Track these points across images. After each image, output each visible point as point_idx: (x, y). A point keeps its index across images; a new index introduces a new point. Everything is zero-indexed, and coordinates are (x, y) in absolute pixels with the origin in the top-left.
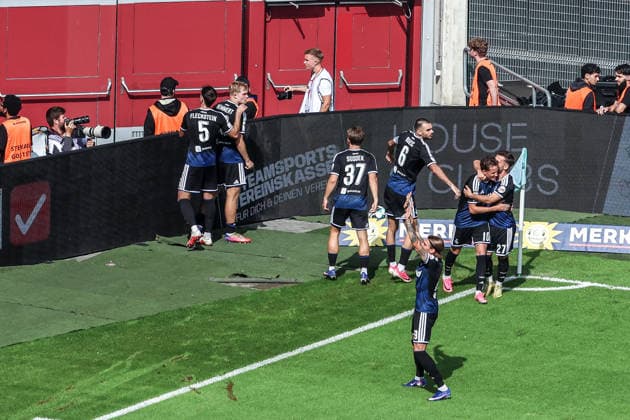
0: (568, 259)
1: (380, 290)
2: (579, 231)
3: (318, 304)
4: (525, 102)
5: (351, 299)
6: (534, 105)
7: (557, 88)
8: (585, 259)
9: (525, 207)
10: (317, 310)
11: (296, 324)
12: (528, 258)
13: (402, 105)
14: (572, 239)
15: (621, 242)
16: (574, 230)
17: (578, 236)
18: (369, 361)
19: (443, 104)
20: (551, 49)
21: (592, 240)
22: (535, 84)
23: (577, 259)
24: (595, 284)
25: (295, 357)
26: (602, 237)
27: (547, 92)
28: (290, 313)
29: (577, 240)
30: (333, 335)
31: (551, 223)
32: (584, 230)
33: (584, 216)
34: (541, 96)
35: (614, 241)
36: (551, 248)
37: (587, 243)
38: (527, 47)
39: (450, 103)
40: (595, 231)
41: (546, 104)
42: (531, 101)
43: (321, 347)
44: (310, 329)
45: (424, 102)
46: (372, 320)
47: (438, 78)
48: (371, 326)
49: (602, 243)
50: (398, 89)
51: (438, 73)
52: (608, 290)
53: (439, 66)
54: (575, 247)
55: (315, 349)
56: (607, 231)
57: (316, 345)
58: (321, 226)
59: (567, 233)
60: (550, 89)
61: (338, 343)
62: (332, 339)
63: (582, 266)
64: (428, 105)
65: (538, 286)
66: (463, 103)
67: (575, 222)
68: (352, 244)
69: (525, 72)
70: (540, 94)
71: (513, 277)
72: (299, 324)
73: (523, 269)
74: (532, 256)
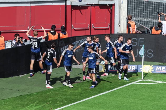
0: (156, 75)
1: (104, 84)
2: (159, 67)
4: (143, 32)
6: (146, 33)
8: (160, 75)
9: (144, 61)
10: (86, 90)
11: (80, 94)
13: (109, 33)
14: (157, 70)
16: (157, 67)
17: (159, 69)
18: (101, 103)
19: (121, 33)
20: (151, 18)
21: (162, 70)
22: (146, 27)
23: (158, 75)
24: (163, 82)
25: (80, 103)
26: (165, 69)
27: (150, 29)
28: (79, 91)
29: (158, 70)
30: (91, 96)
31: (151, 65)
32: (160, 67)
33: (160, 63)
34: (148, 31)
36: (151, 72)
37: (161, 71)
38: (144, 17)
39: (123, 33)
40: (163, 67)
41: (149, 33)
42: (145, 32)
43: (88, 100)
44: (85, 95)
45: (116, 32)
46: (102, 93)
47: (119, 26)
49: (165, 71)
50: (108, 29)
51: (119, 24)
53: (120, 23)
54: (157, 72)
57: (86, 99)
59: (156, 68)
61: (92, 99)
63: (160, 77)
65: (147, 83)
67: (157, 65)
69: (143, 24)
70: (148, 30)
71: (141, 80)
72: (82, 94)
73: (143, 78)
74: (146, 74)
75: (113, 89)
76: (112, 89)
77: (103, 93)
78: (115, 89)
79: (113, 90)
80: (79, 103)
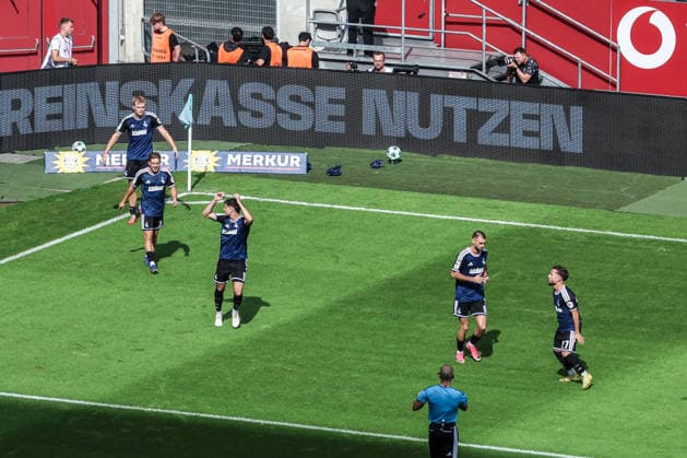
0: (227, 178)
1: (83, 206)
2: (234, 156)
3: (35, 218)
4: (190, 58)
5: (61, 214)
6: (197, 60)
7: (213, 47)
8: (239, 178)
9: (193, 139)
10: (34, 222)
11: (18, 234)
12: (196, 179)
13: (95, 62)
14: (229, 163)
15: (267, 164)
16: (230, 156)
17: (234, 161)
18: (75, 260)
19: (127, 61)
20: (208, 17)
21: (244, 163)
22: (197, 45)
23: (233, 178)
24: (248, 198)
25: (18, 260)
26: (252, 162)
27: (207, 50)
28: (13, 226)
29: (235, 164)
30: (48, 241)
31: (212, 151)
32: (238, 157)
33: (238, 145)
34: (202, 55)
35: (261, 164)
36: (213, 170)
37: (241, 165)
38: (190, 16)
39: (132, 61)
40: (247, 156)
41: (206, 59)
42: (194, 58)
43: (38, 252)
44: (29, 237)
45: (113, 60)
46: (77, 230)
47: (122, 41)
48: (76, 234)
49: (253, 166)
50: (92, 51)
51: (122, 37)
52: (257, 202)
53: (123, 32)
54: (231, 169)
55: (34, 253)
56: (255, 157)
57: (35, 250)
58: (35, 158)
59: (225, 158)
60: (209, 48)
61: (51, 247)
62: (47, 245)
63: (238, 184)
64: (115, 63)
65: (204, 200)
66: (143, 61)
67: (231, 150)
68: (60, 172)
69: (188, 35)
70: (201, 51)
71: (185, 194)
72: (21, 234)
73: (192, 187)
74: (199, 177)
75: (109, 219)
76: (105, 220)
77: (80, 233)
78: (115, 220)
79: (109, 222)
80: (14, 261)
